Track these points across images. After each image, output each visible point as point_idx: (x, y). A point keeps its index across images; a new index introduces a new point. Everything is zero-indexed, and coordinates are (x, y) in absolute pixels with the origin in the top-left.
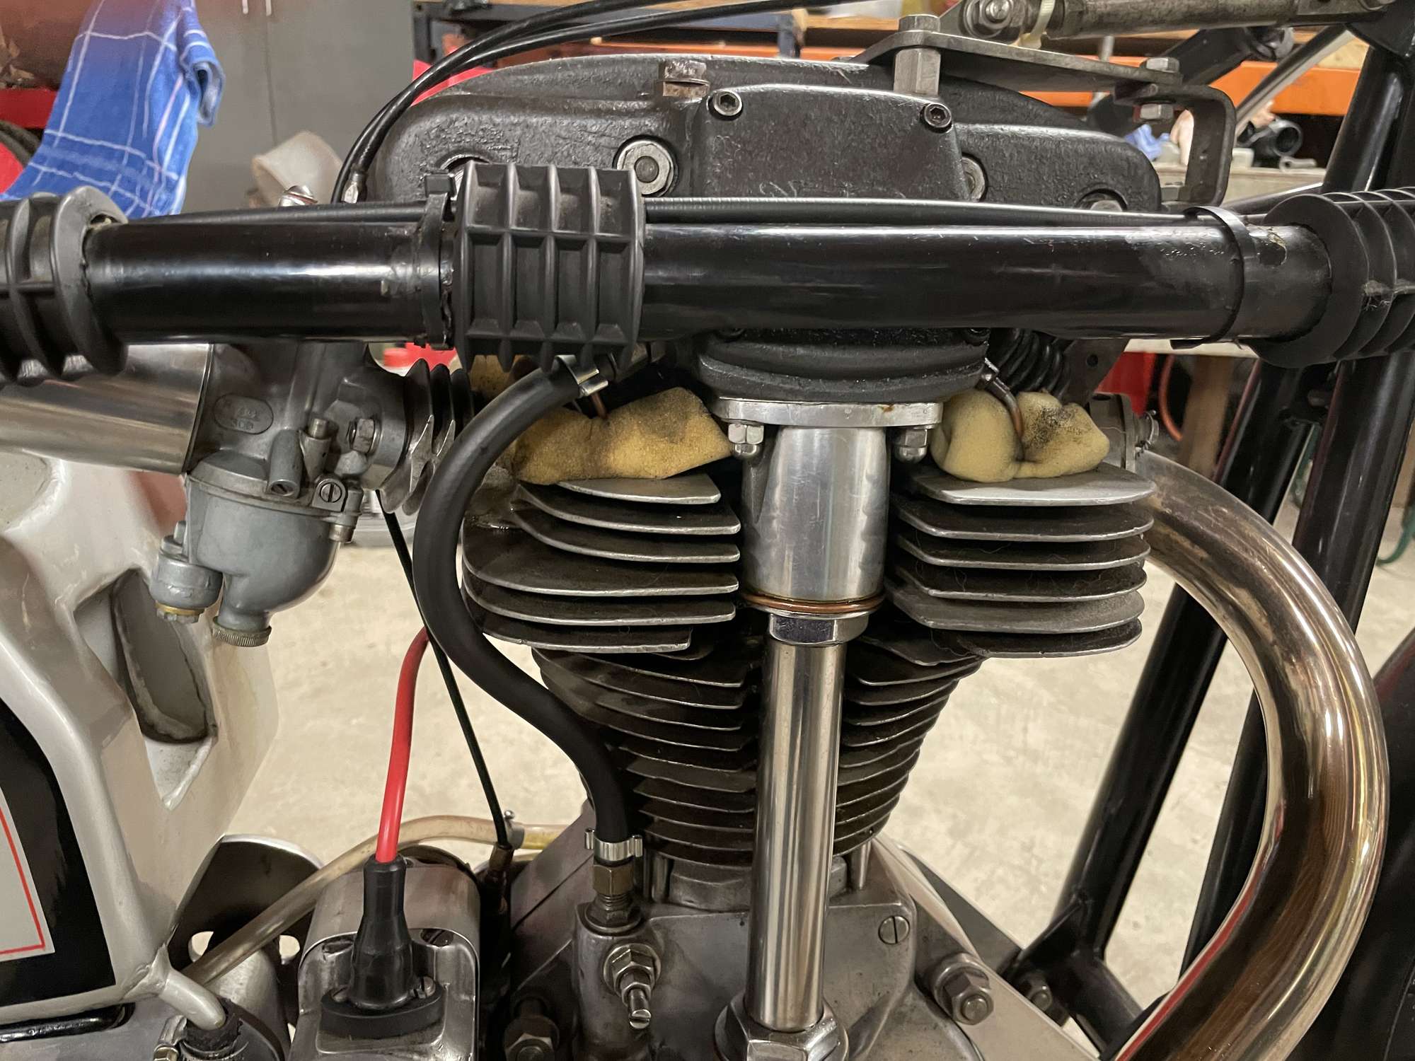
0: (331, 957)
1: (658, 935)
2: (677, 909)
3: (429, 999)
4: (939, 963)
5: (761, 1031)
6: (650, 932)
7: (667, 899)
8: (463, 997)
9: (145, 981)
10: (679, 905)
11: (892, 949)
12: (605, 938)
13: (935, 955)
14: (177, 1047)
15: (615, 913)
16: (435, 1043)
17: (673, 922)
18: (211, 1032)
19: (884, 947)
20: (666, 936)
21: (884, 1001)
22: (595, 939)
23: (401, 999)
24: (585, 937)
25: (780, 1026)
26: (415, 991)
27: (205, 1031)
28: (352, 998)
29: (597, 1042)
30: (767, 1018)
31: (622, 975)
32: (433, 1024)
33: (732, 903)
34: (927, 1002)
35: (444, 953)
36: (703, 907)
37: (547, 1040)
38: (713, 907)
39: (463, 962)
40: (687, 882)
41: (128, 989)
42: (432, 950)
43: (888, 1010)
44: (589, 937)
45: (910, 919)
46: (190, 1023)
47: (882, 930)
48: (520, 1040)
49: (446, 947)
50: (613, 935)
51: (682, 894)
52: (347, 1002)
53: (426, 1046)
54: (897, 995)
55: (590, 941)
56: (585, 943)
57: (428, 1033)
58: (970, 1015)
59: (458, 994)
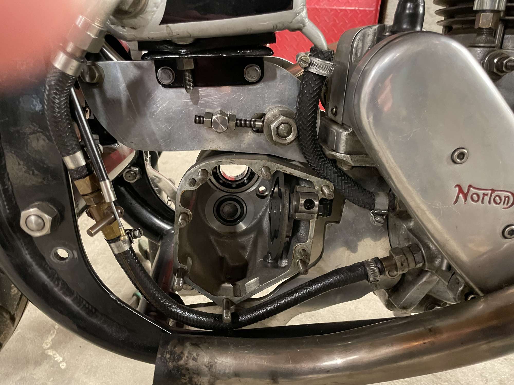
9: (302, 14)
12: (485, 49)
41: (296, 15)
50: (490, 47)
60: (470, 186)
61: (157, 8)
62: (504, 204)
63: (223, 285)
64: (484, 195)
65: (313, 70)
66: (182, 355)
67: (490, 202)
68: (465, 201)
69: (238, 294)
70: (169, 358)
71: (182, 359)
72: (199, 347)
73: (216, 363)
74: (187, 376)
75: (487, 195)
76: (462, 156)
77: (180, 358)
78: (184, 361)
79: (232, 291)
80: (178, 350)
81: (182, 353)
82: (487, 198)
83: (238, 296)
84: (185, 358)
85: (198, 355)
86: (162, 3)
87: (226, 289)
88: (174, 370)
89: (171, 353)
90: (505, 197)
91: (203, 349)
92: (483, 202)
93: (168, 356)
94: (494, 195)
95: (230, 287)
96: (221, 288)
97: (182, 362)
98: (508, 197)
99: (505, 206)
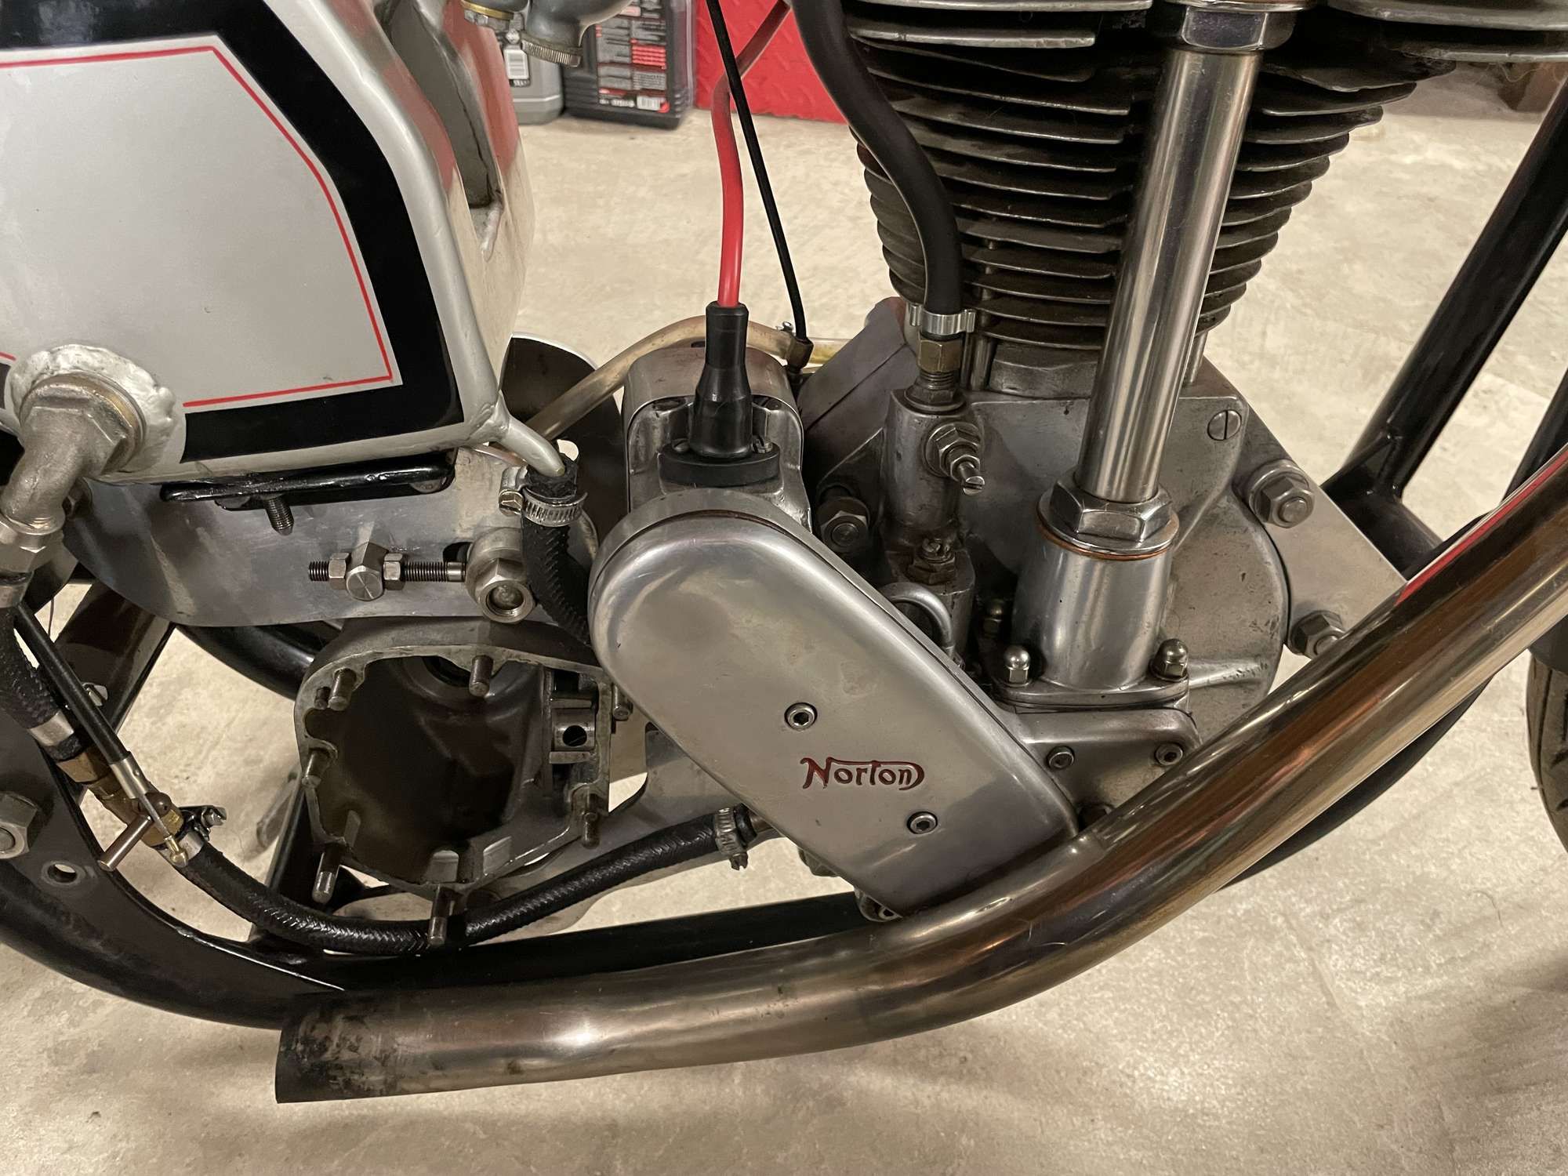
0: (663, 414)
1: (979, 418)
2: (997, 396)
3: (768, 454)
4: (1260, 468)
5: (1094, 501)
6: (971, 413)
7: (987, 387)
8: (792, 467)
9: (490, 421)
10: (1000, 392)
11: (1218, 444)
12: (929, 417)
13: (1255, 460)
14: (521, 492)
15: (941, 392)
16: (777, 493)
17: (995, 407)
18: (554, 478)
19: (1211, 442)
20: (986, 421)
21: (1200, 498)
22: (918, 418)
23: (742, 450)
24: (906, 418)
25: (1113, 498)
26: (754, 446)
27: (548, 478)
28: (695, 447)
29: (909, 523)
30: (1102, 490)
31: (947, 451)
32: (773, 479)
33: (1059, 390)
34: (1241, 507)
35: (775, 416)
36: (1027, 393)
37: (861, 518)
38: (1038, 394)
39: (791, 430)
40: (1012, 368)
41: (475, 428)
42: (764, 412)
43: (1203, 508)
44: (911, 417)
45: (1243, 414)
46: (531, 469)
47: (1211, 427)
48: (837, 516)
49: (776, 412)
50: (937, 413)
51: (1004, 382)
52: (690, 452)
53: (769, 495)
54: (1215, 494)
55: (911, 422)
56: (905, 425)
57: (769, 485)
58: (1288, 517)
59: (785, 461)
60: (830, 760)
61: (168, 435)
62: (901, 781)
63: (437, 855)
64: (860, 771)
65: (534, 518)
66: (327, 1044)
67: (872, 781)
68: (826, 781)
69: (467, 876)
70: (303, 1052)
71: (326, 1050)
72: (363, 1023)
73: (395, 1050)
74: (340, 1079)
75: (865, 770)
76: (801, 718)
77: (323, 1048)
78: (333, 1054)
79: (455, 867)
80: (319, 1034)
81: (327, 1038)
82: (865, 777)
83: (467, 881)
84: (333, 1048)
85: (359, 1040)
86: (178, 426)
87: (443, 864)
88: (312, 1070)
89: (306, 1041)
90: (902, 772)
91: (370, 1025)
92: (859, 782)
93: (300, 1047)
94: (878, 770)
95: (453, 858)
96: (432, 862)
97: (328, 1056)
98: (909, 772)
99: (904, 785)
